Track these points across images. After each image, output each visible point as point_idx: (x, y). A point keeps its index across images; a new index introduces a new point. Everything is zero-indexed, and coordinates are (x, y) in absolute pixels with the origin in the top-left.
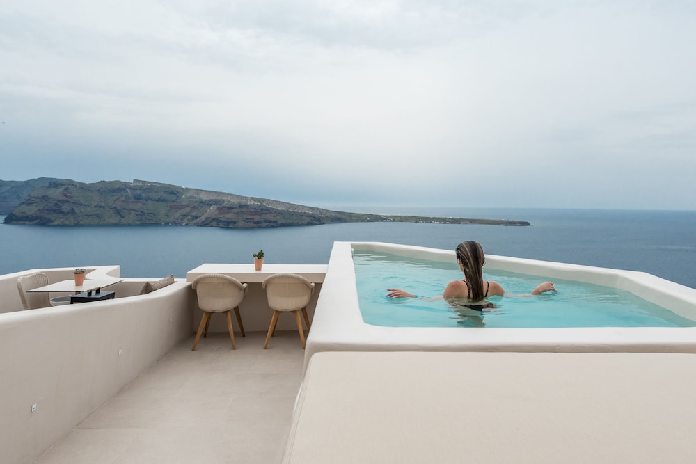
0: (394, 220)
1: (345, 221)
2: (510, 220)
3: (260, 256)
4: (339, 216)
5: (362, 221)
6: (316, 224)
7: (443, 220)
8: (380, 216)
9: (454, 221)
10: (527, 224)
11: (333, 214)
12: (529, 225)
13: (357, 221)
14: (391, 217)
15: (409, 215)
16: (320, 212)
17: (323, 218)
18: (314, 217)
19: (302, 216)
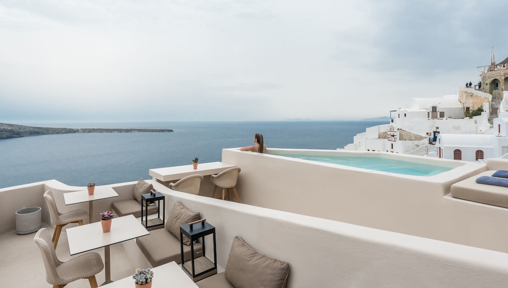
0: (84, 132)
1: (43, 134)
2: (162, 129)
3: (196, 161)
4: (36, 130)
5: (58, 133)
6: (15, 137)
7: (120, 131)
8: (73, 129)
9: (127, 131)
10: (172, 131)
11: (31, 129)
12: (173, 131)
13: (53, 133)
14: (82, 129)
15: (95, 128)
16: (19, 128)
17: (22, 132)
18: (13, 132)
19: (2, 131)
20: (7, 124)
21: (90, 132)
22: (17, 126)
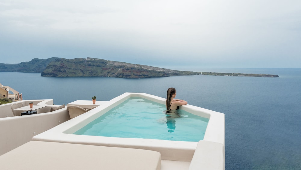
0: (204, 75)
1: (180, 75)
2: (267, 74)
3: (94, 98)
4: (176, 72)
5: (188, 75)
6: (166, 76)
7: (230, 75)
9: (236, 75)
10: (277, 76)
11: (174, 72)
13: (185, 75)
14: (203, 73)
15: (212, 72)
16: (168, 71)
17: (169, 73)
18: (165, 73)
19: (160, 72)
20: (162, 68)
21: (208, 75)
22: (167, 69)
